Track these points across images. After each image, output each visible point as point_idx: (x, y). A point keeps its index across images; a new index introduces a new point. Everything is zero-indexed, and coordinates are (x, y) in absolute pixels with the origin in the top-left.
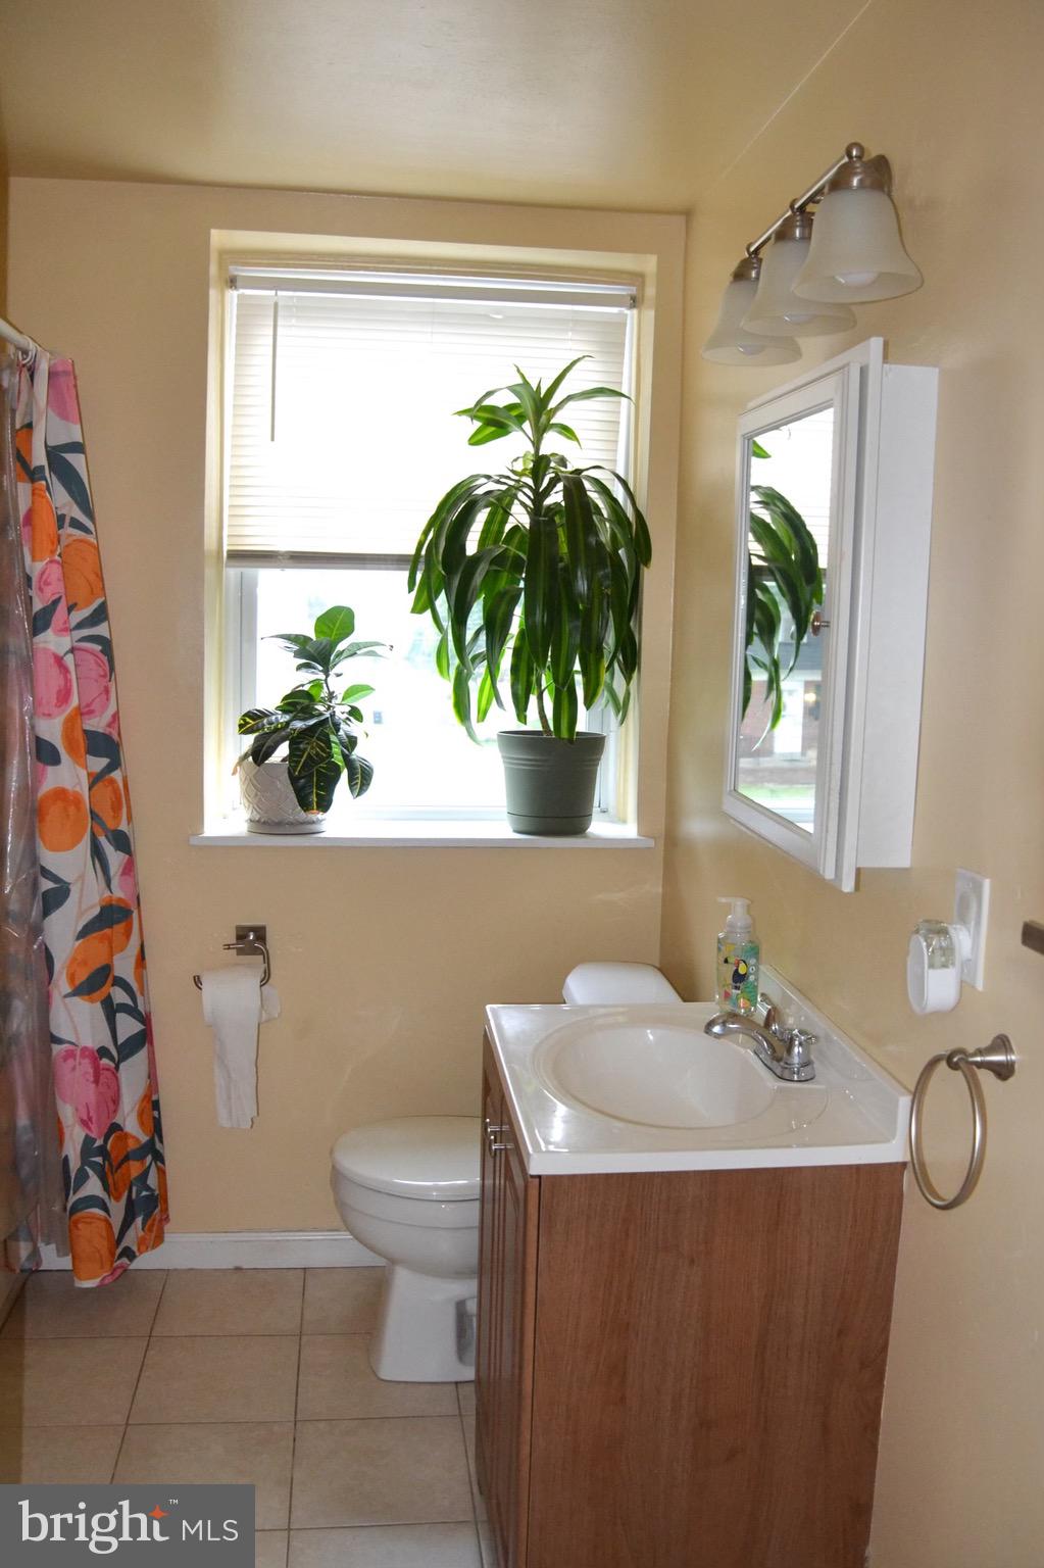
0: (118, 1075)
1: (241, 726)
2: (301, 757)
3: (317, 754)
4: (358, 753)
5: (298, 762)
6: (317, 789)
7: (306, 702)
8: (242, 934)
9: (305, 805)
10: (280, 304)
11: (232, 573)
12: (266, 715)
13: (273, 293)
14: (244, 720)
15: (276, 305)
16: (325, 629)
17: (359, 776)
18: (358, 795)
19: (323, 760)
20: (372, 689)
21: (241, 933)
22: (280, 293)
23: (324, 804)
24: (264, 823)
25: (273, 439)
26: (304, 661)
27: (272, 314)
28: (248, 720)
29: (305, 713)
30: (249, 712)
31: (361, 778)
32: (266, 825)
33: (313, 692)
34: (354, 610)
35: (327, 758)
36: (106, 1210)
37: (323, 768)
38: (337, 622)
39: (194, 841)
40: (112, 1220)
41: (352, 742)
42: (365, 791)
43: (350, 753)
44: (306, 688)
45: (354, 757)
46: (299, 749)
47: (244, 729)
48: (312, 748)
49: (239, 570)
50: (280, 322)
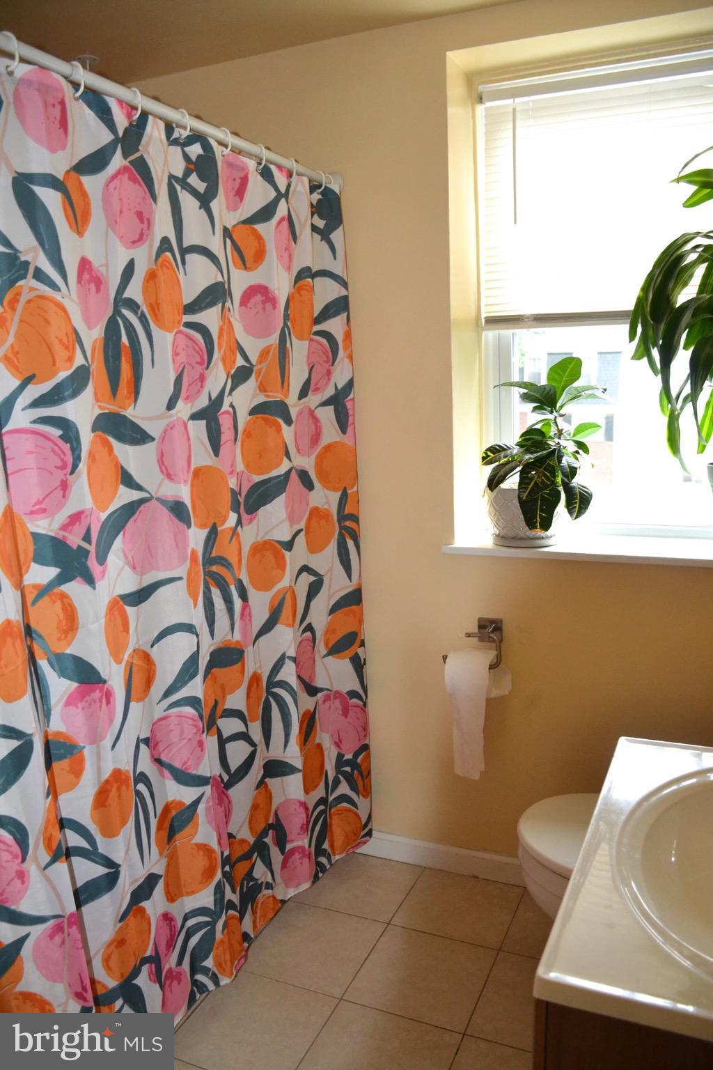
0: (366, 710)
1: (484, 459)
2: (529, 484)
3: (543, 482)
4: (577, 481)
5: (526, 488)
6: (540, 512)
7: (540, 438)
8: (482, 625)
9: (531, 524)
10: (518, 109)
11: (490, 335)
12: (504, 450)
13: (510, 101)
14: (486, 454)
15: (514, 110)
16: (556, 377)
17: (578, 501)
18: (577, 517)
19: (546, 486)
20: (599, 426)
21: (482, 623)
22: (518, 100)
23: (546, 524)
24: (502, 537)
25: (515, 223)
26: (536, 405)
27: (511, 118)
28: (489, 453)
29: (536, 447)
30: (491, 447)
31: (579, 502)
32: (505, 539)
33: (544, 430)
34: (581, 359)
35: (551, 485)
36: (355, 805)
37: (546, 493)
38: (567, 369)
39: (445, 549)
40: (359, 812)
41: (573, 471)
42: (583, 513)
43: (570, 481)
44: (538, 427)
45: (574, 485)
46: (527, 478)
47: (486, 460)
48: (539, 477)
49: (497, 332)
50: (518, 124)
